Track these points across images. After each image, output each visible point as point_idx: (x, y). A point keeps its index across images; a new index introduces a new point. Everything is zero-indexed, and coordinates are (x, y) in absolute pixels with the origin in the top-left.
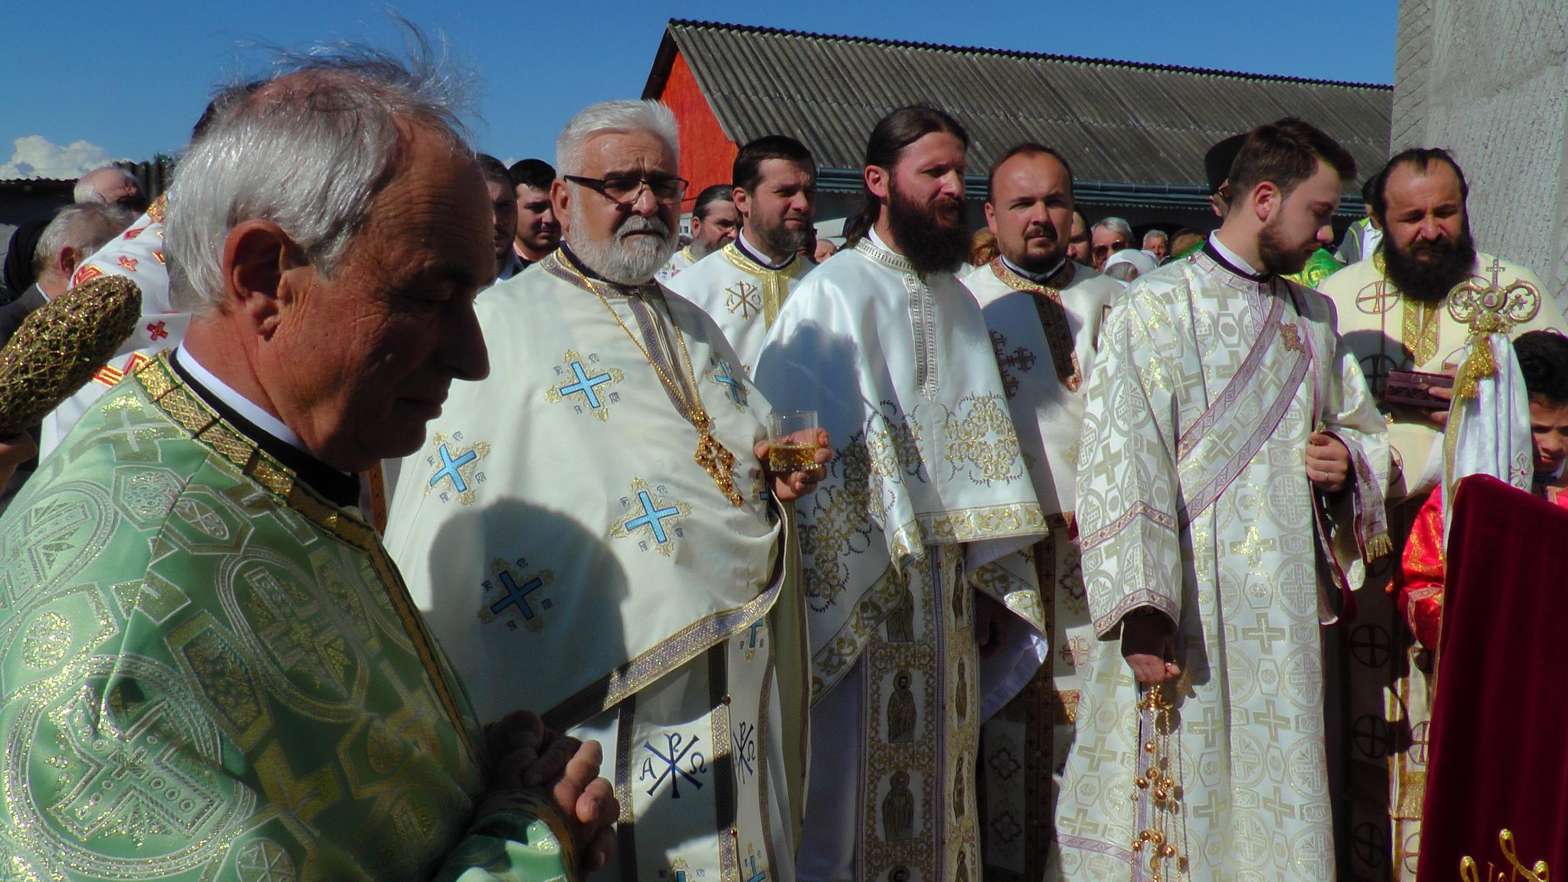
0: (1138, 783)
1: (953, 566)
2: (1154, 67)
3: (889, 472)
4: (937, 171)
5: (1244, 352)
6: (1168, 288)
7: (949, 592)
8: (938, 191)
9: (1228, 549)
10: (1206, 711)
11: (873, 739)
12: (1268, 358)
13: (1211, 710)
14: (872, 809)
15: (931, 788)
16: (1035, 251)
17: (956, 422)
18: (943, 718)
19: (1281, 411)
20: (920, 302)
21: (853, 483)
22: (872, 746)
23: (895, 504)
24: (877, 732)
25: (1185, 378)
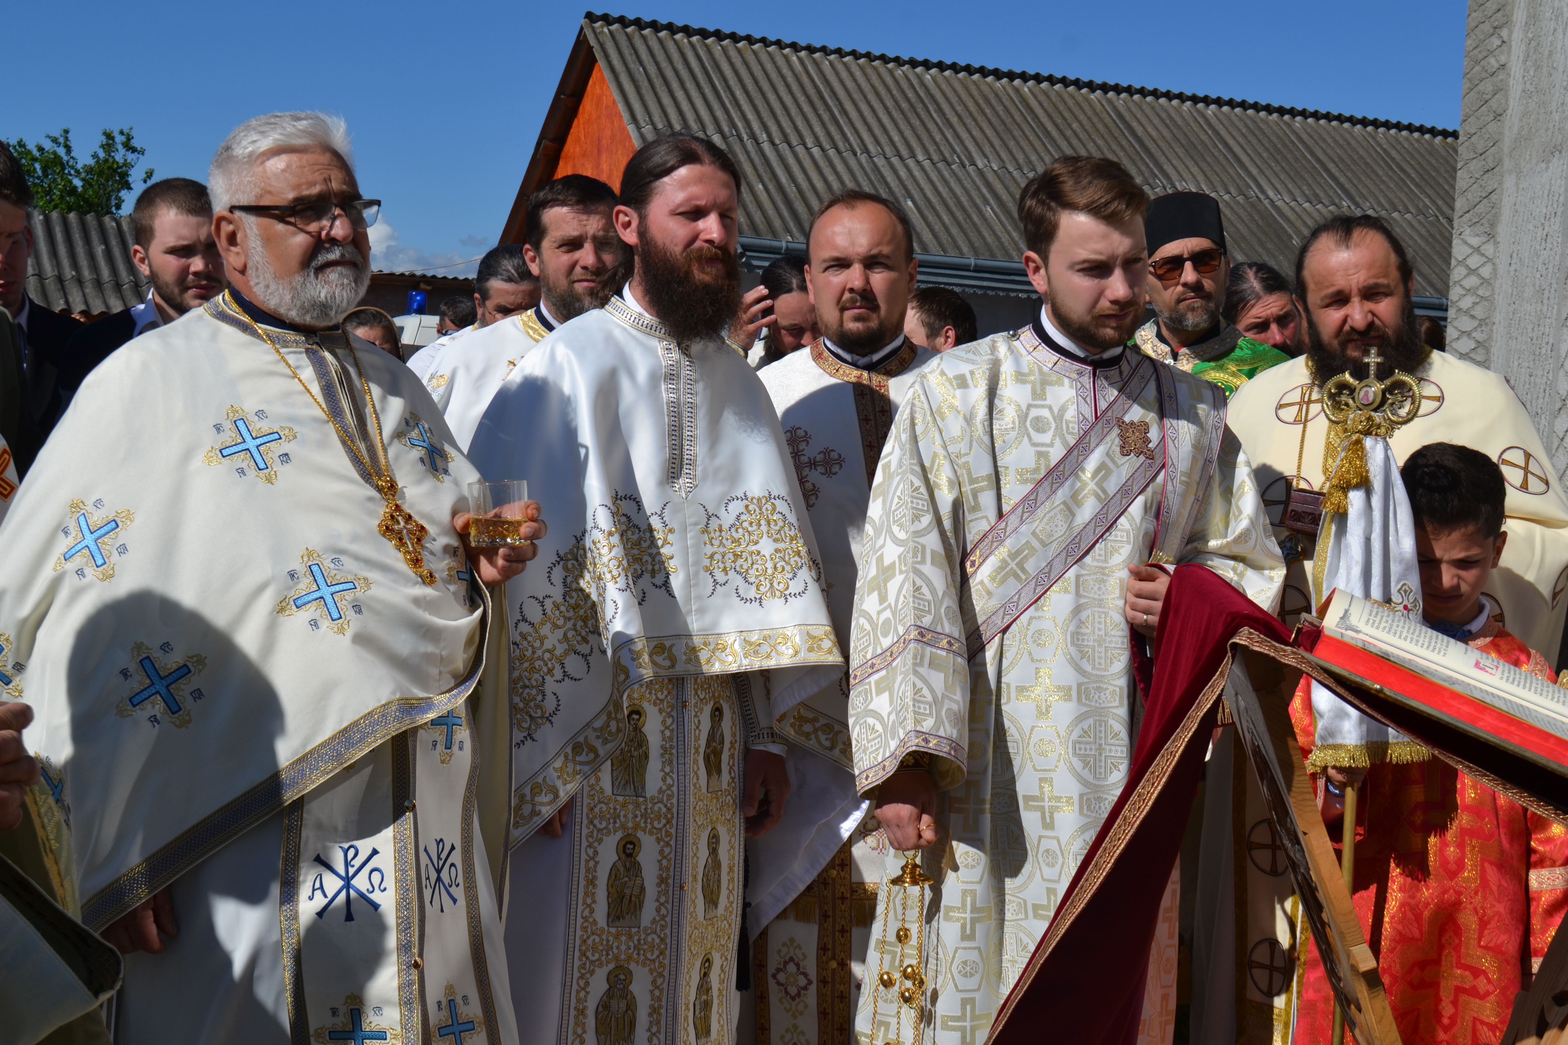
0: (881, 979)
1: (708, 709)
2: (1293, 112)
3: (613, 578)
4: (696, 213)
5: (1056, 453)
6: (964, 369)
7: (697, 739)
8: (695, 238)
9: (1013, 695)
10: (965, 893)
11: (585, 919)
12: (1092, 463)
13: (973, 893)
14: (582, 1012)
15: (661, 991)
16: (852, 326)
17: (721, 526)
18: (680, 900)
19: (1099, 531)
20: (679, 377)
21: (574, 594)
22: (584, 929)
23: (617, 616)
24: (592, 911)
25: (972, 481)
